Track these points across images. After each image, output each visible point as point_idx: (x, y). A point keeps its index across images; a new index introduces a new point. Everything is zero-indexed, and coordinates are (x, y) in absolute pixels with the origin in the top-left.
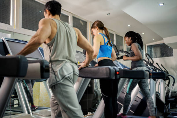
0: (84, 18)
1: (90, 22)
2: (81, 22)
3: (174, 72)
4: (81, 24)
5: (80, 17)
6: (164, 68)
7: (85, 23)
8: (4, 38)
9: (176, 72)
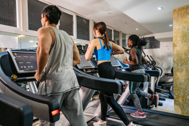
0: (86, 17)
1: (92, 20)
2: (84, 20)
3: (160, 61)
4: (84, 22)
5: (83, 16)
6: (152, 59)
7: (88, 21)
8: (10, 50)
9: (161, 61)
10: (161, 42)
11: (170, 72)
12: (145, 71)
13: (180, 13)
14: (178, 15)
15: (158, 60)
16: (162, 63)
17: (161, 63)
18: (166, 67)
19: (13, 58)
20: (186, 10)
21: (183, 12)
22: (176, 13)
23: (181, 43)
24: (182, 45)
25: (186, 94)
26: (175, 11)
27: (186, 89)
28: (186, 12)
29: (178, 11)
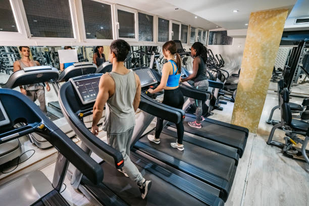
1: (157, 15)
2: (147, 17)
5: (146, 12)
6: (222, 58)
7: (151, 17)
9: (230, 60)
10: (233, 39)
11: (237, 73)
12: (209, 82)
13: (257, 18)
14: (255, 20)
15: (228, 59)
16: (232, 62)
17: (230, 62)
18: (235, 67)
19: (76, 88)
20: (265, 14)
21: (260, 17)
22: (253, 18)
23: (251, 53)
24: (253, 56)
25: (245, 106)
26: (252, 14)
27: (246, 101)
28: (264, 18)
29: (256, 15)
